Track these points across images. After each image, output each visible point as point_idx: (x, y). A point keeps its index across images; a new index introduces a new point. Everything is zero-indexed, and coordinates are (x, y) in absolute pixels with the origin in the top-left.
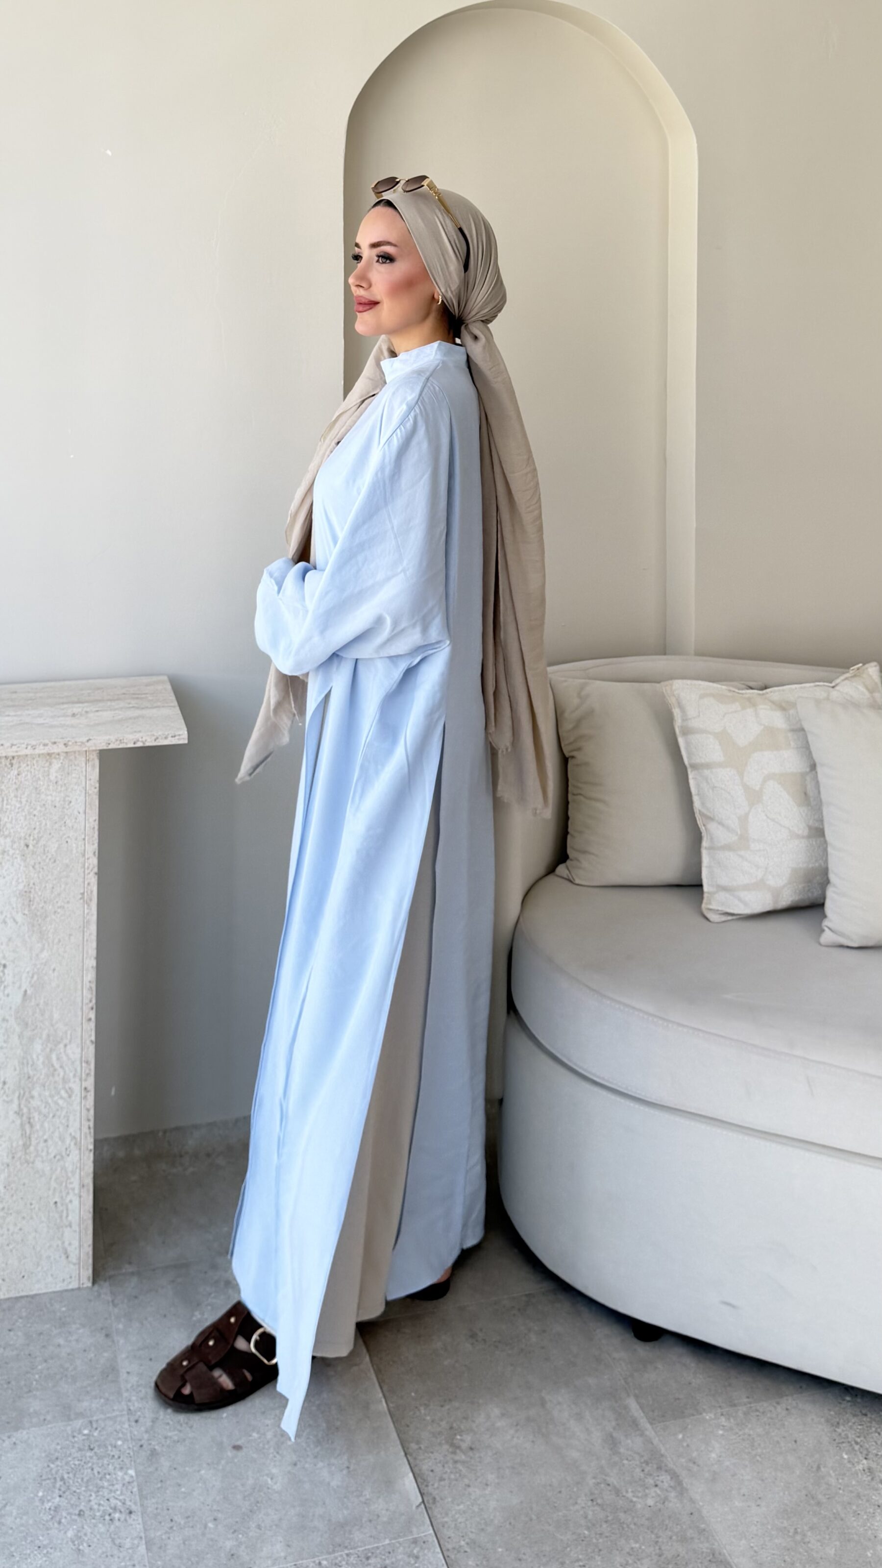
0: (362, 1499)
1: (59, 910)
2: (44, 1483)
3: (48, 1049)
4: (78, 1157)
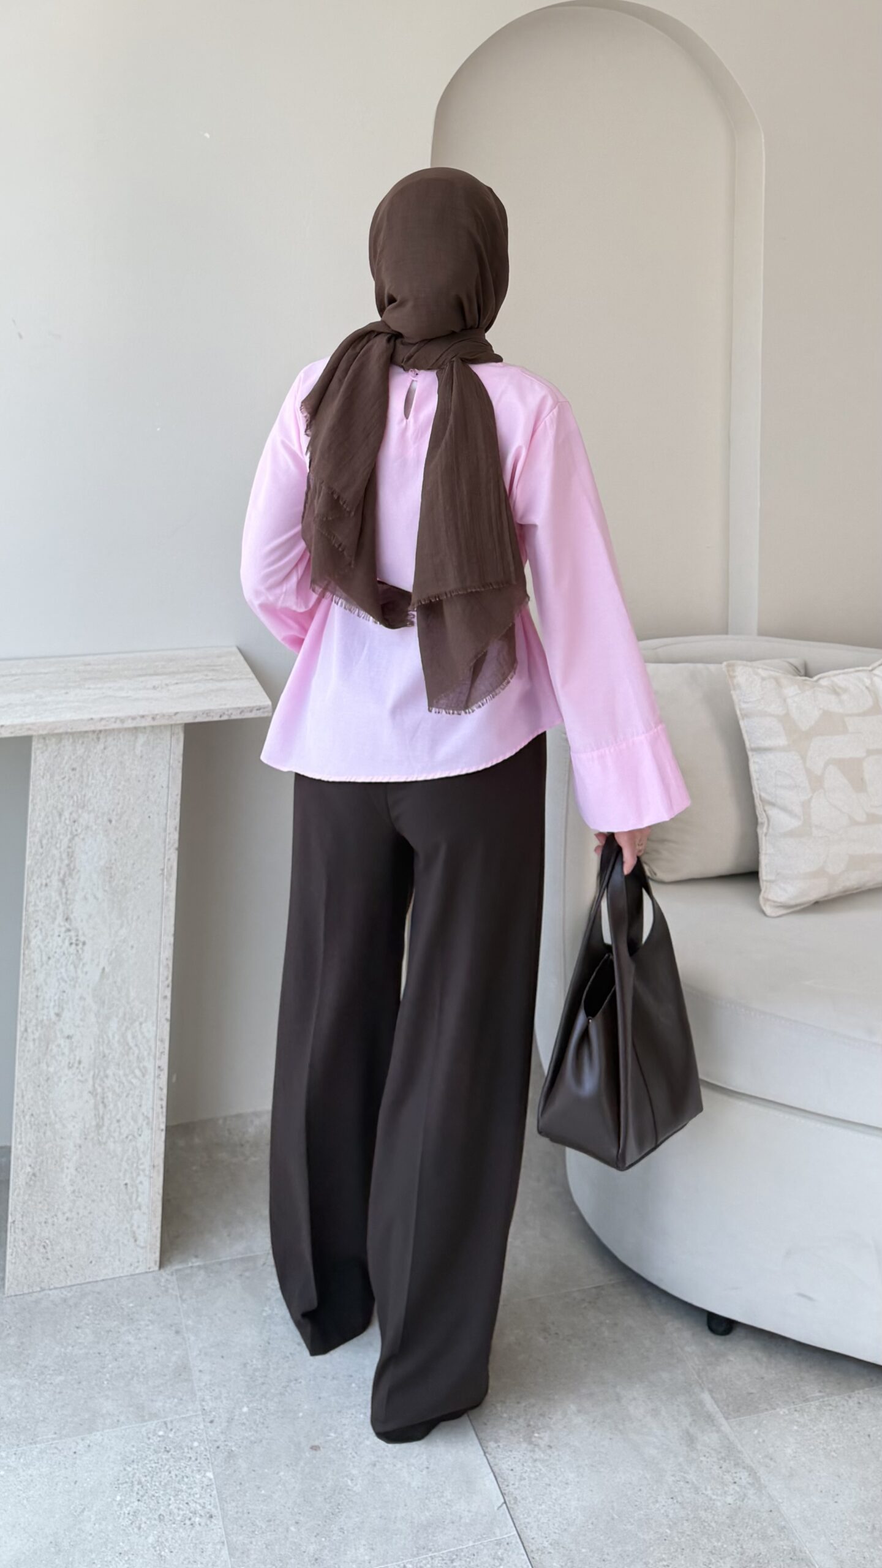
0: (442, 1499)
1: (139, 887)
2: (120, 1486)
3: (123, 1028)
4: (149, 1137)
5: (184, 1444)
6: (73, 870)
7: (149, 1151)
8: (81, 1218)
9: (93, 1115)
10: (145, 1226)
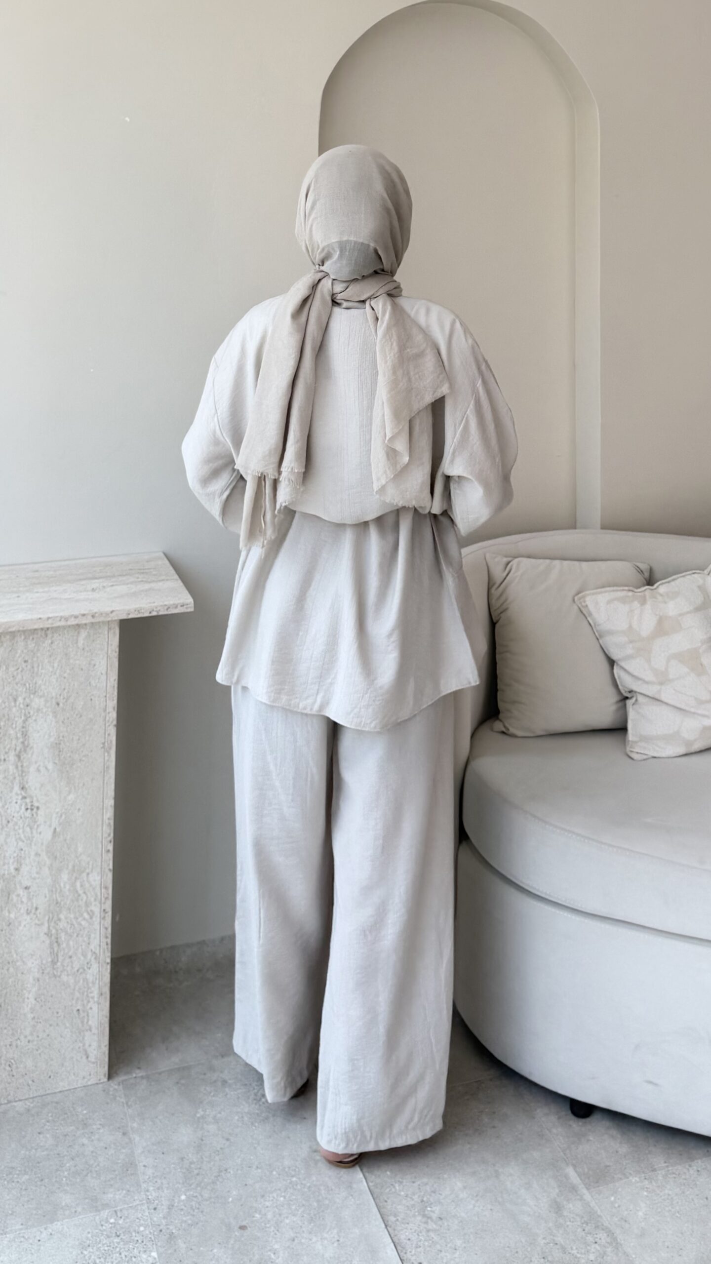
1: (84, 759)
3: (73, 878)
4: (98, 970)
5: (132, 1230)
6: (27, 746)
7: (97, 982)
8: (41, 1040)
9: (49, 952)
10: (95, 1044)
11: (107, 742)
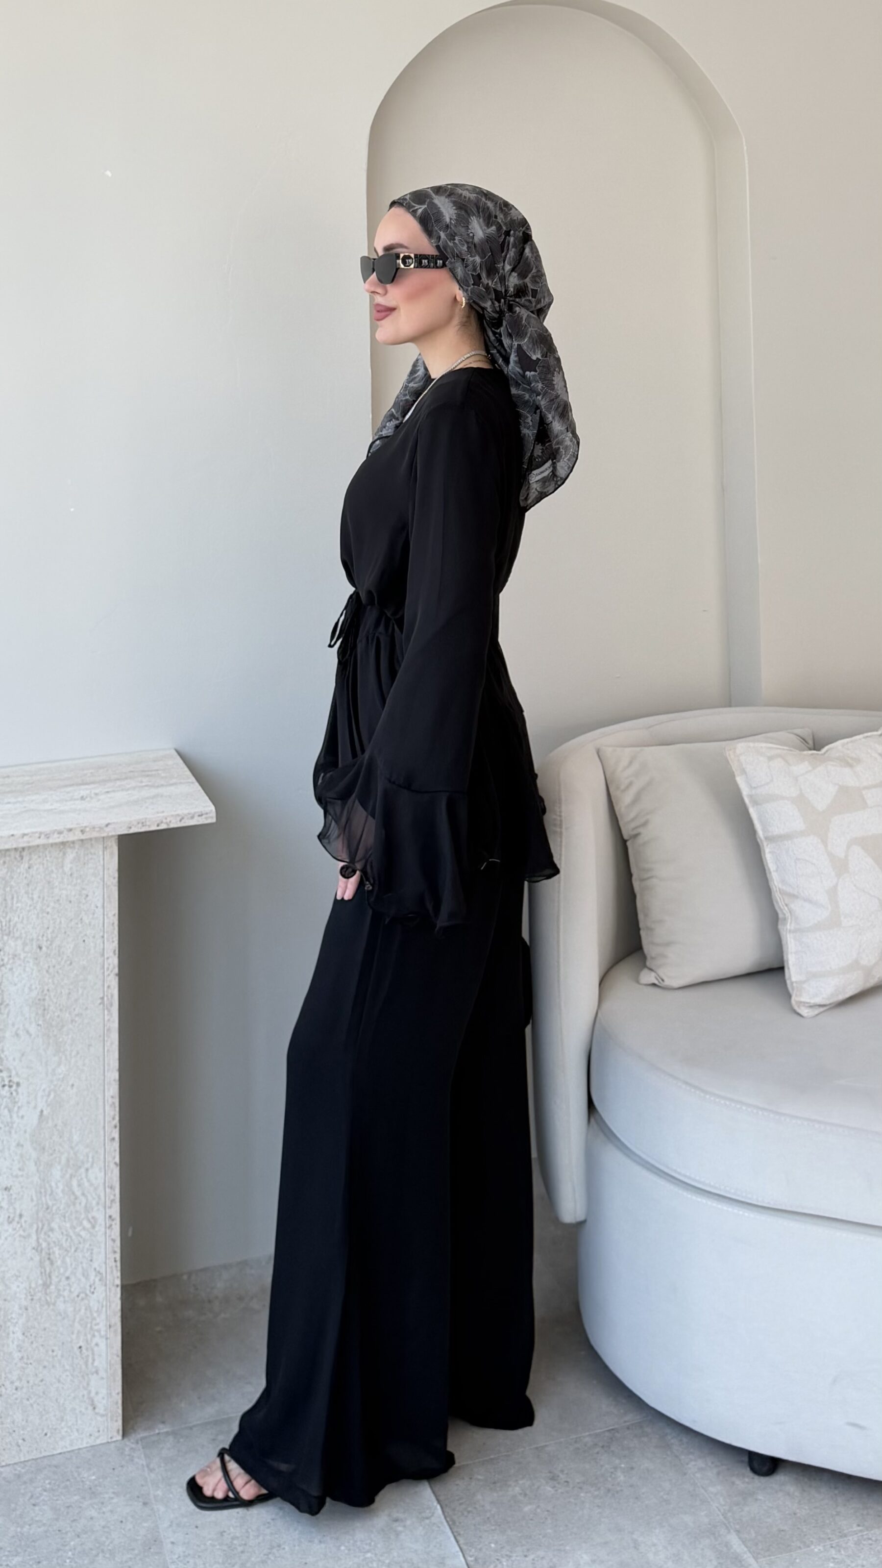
1: (77, 1019)
3: (68, 1176)
4: (104, 1295)
6: (1, 1004)
7: (104, 1309)
8: (32, 1386)
9: (39, 1273)
10: (104, 1391)
11: (107, 996)
